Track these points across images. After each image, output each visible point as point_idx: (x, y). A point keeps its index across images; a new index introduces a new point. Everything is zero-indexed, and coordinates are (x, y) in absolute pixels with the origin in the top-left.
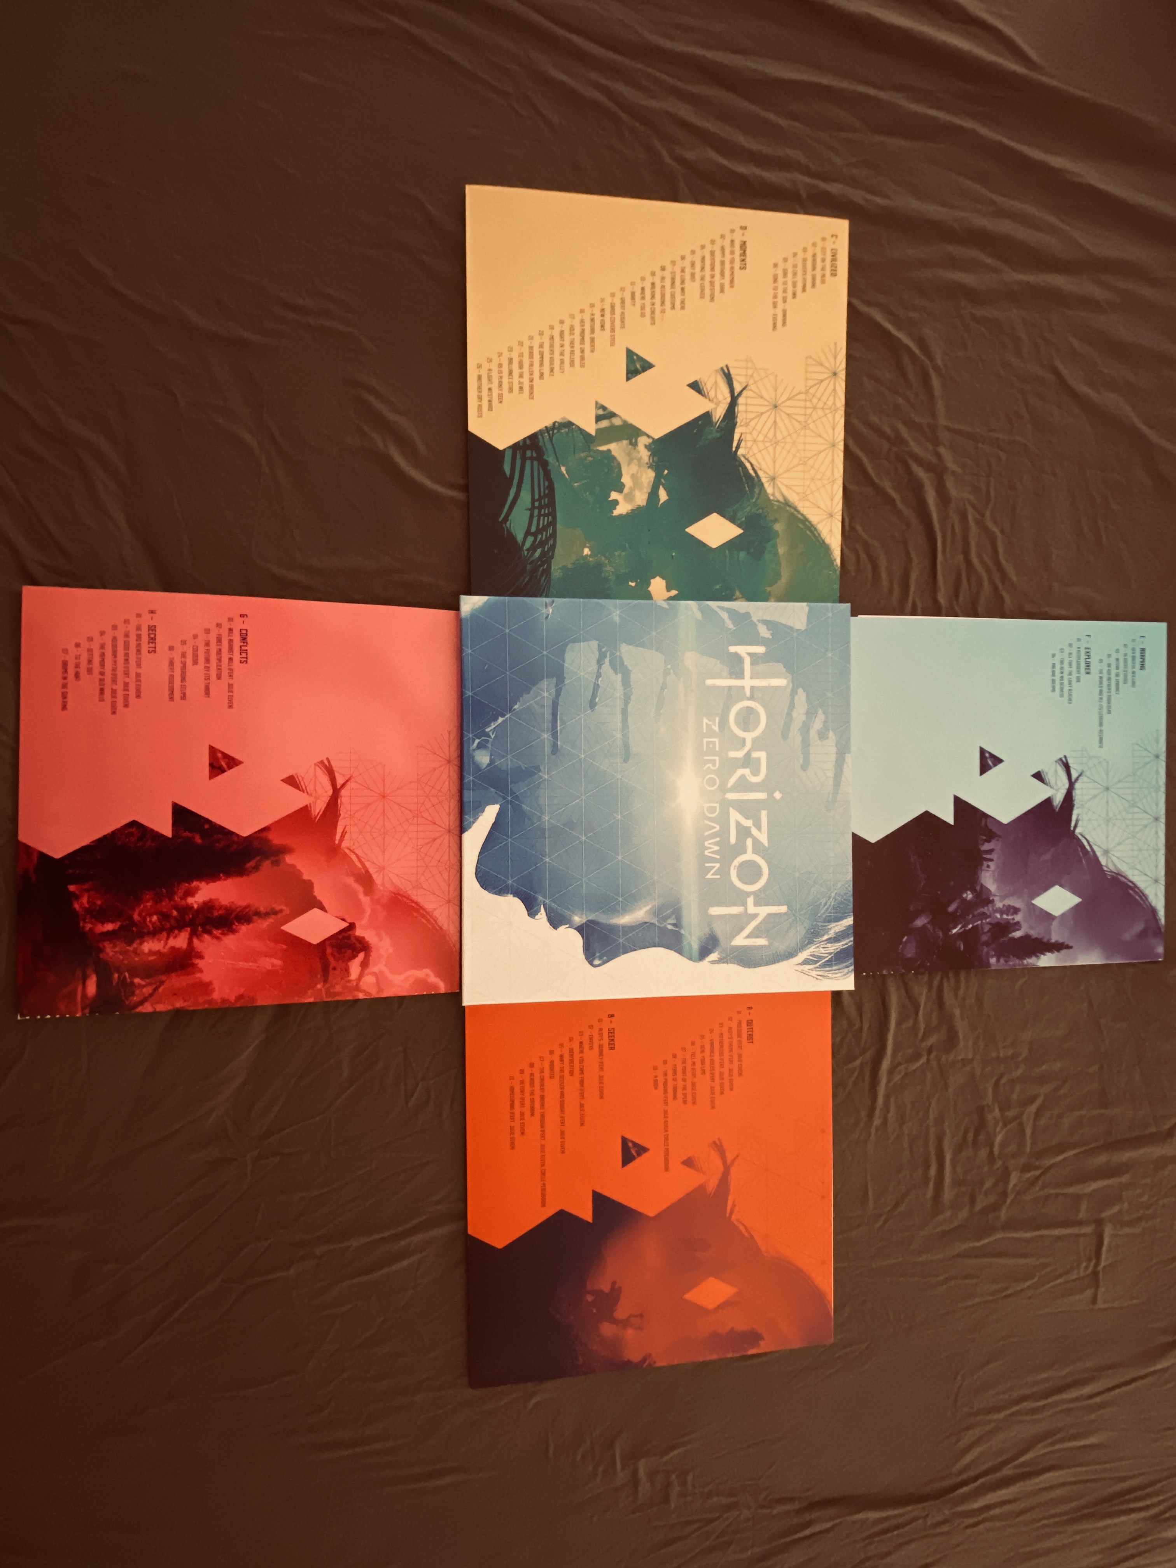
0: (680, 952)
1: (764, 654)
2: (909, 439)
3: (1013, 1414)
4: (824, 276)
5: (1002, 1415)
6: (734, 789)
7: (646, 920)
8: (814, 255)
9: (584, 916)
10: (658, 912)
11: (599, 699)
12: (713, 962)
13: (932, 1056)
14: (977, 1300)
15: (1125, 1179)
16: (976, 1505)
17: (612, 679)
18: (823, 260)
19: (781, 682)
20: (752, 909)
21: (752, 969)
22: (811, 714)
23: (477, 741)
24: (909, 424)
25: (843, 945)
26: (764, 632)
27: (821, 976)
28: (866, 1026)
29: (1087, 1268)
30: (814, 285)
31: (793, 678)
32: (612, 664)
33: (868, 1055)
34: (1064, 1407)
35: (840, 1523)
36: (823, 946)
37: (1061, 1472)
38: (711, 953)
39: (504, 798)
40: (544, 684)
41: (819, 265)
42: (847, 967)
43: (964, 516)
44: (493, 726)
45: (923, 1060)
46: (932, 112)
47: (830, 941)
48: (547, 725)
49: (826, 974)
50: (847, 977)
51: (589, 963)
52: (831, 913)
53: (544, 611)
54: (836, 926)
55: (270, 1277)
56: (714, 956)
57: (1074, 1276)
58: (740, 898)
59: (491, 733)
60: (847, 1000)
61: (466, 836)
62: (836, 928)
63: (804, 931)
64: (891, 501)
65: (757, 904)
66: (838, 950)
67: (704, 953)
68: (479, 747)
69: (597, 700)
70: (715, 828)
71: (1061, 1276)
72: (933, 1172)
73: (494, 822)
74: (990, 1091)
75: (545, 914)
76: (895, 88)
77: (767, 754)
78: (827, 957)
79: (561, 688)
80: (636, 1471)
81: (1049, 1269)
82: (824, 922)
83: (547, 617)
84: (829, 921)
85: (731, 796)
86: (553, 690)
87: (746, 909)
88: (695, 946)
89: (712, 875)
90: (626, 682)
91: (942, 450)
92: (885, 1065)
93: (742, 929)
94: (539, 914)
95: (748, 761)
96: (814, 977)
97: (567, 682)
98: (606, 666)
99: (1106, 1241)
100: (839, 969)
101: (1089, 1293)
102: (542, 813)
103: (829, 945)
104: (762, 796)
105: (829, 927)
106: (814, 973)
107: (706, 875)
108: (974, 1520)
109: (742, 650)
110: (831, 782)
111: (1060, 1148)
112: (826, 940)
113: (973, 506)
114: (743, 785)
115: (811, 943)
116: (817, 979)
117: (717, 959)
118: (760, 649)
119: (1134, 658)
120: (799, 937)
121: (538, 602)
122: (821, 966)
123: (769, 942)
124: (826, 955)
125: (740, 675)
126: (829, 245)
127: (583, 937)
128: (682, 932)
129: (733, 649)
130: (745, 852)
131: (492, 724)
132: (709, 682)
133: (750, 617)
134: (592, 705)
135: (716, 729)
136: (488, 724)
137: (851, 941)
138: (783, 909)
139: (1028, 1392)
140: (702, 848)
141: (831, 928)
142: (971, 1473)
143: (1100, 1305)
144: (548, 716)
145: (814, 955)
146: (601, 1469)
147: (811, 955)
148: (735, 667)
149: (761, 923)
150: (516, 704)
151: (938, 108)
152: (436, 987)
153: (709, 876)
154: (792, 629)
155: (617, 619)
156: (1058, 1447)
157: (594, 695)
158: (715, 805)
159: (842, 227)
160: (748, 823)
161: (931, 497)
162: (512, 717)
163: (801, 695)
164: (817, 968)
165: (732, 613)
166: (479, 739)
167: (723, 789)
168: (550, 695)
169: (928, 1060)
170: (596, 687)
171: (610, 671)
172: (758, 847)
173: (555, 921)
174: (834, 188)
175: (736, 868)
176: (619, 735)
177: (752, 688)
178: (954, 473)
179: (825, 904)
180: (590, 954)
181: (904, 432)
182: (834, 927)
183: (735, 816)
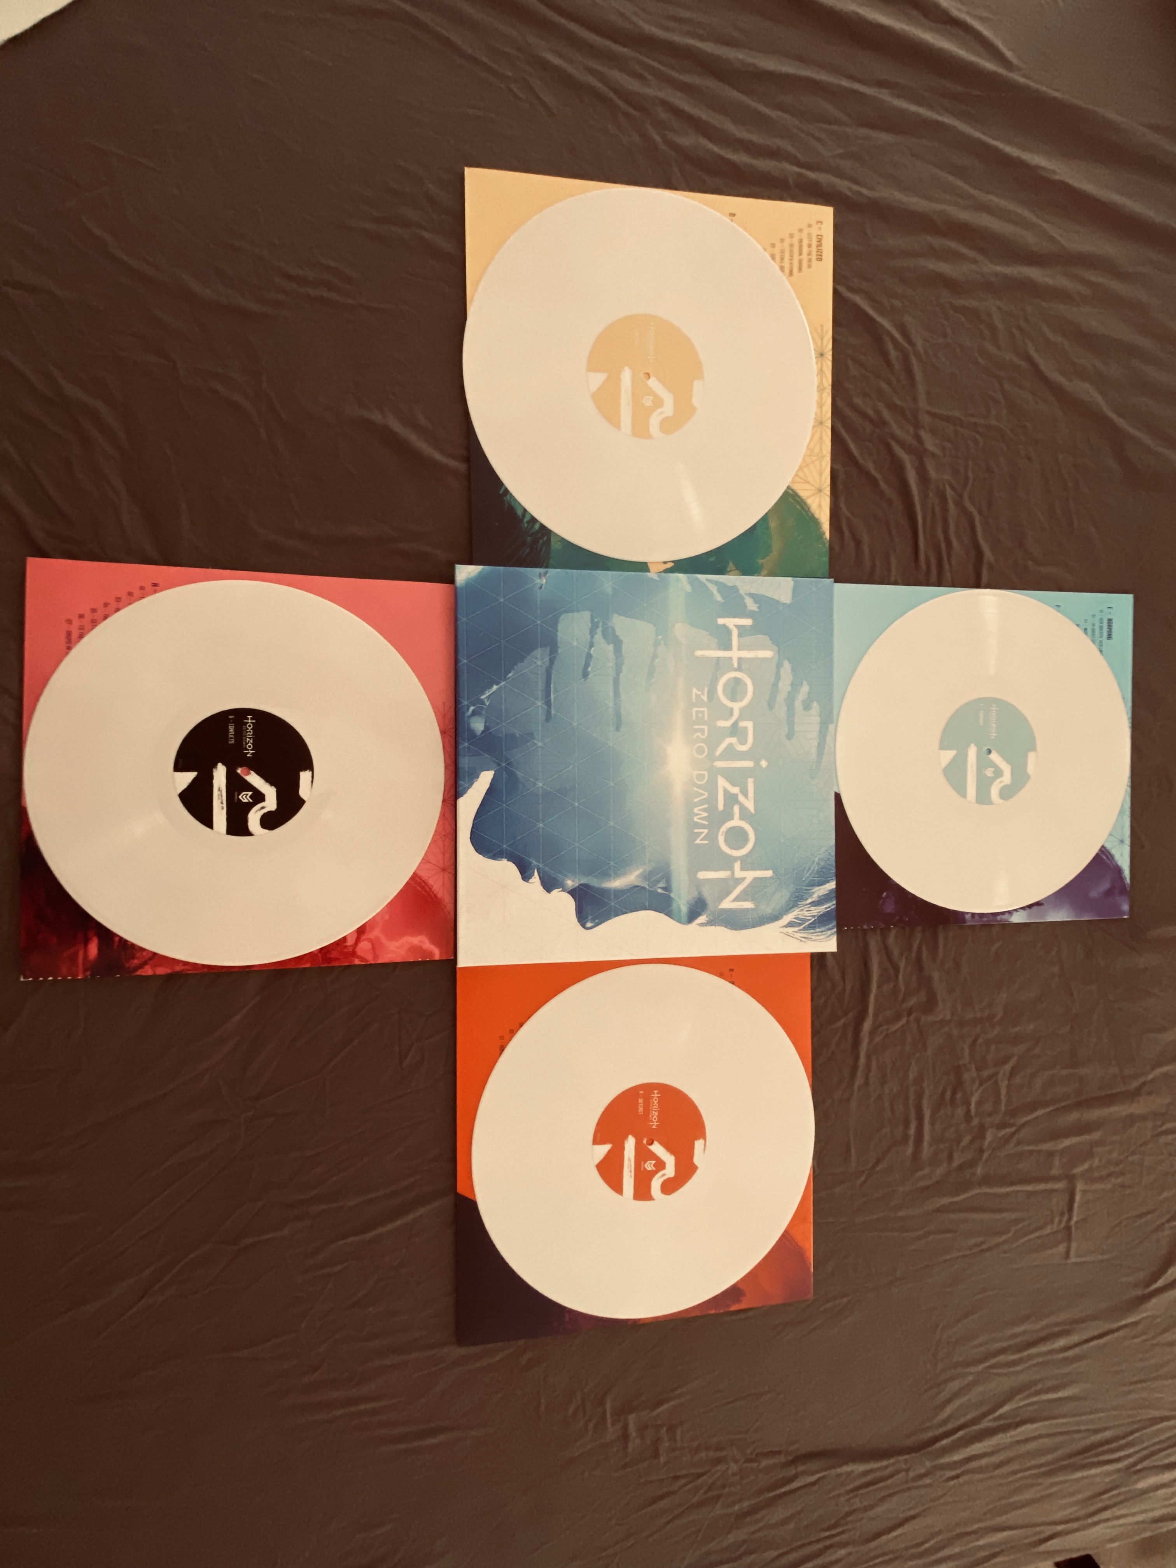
0: (669, 914)
1: (751, 626)
2: (892, 422)
3: (989, 1367)
4: (810, 260)
5: (981, 1367)
6: (722, 758)
7: (637, 884)
8: (801, 241)
9: (577, 880)
10: (647, 876)
11: (592, 669)
12: (702, 925)
13: (912, 1018)
14: (955, 1254)
15: (1096, 1135)
16: (957, 1457)
17: (603, 650)
18: (810, 246)
19: (767, 654)
20: (739, 874)
21: (738, 931)
22: (795, 686)
23: (472, 708)
24: (892, 407)
25: (826, 908)
26: (751, 606)
27: (805, 938)
28: (848, 988)
29: (1060, 1221)
30: (800, 269)
31: (779, 650)
32: (604, 635)
33: (851, 1015)
34: (1040, 1360)
35: (824, 1477)
36: (807, 909)
37: (1035, 1426)
38: (699, 916)
39: (499, 765)
40: (538, 653)
41: (805, 249)
42: (830, 929)
43: (943, 498)
44: (487, 694)
45: (904, 1021)
46: (913, 108)
47: (814, 904)
48: (540, 694)
49: (810, 936)
50: (830, 940)
51: (581, 925)
52: (815, 877)
53: (538, 581)
54: (819, 890)
55: (264, 1237)
56: (702, 919)
57: (1048, 1230)
58: (727, 863)
59: (486, 700)
60: (830, 962)
61: (461, 802)
62: (819, 891)
63: (788, 895)
64: (874, 482)
65: (743, 869)
66: (821, 913)
67: (692, 917)
68: (474, 713)
69: (590, 669)
70: (704, 795)
71: (1036, 1230)
72: (912, 1131)
73: (489, 788)
74: (967, 1052)
75: (538, 878)
76: (881, 84)
77: (754, 724)
78: (810, 920)
79: (555, 657)
80: (625, 1427)
81: (1026, 1223)
82: (809, 886)
83: (541, 588)
84: (814, 885)
85: (719, 764)
86: (547, 659)
87: (733, 873)
88: (684, 909)
89: (701, 840)
90: (618, 650)
91: (922, 433)
92: (867, 1025)
93: (728, 893)
94: (533, 877)
95: (735, 731)
96: (798, 939)
97: (560, 651)
98: (598, 636)
99: (1078, 1197)
100: (822, 932)
101: (1062, 1248)
102: (537, 780)
103: (812, 908)
104: (749, 764)
105: (812, 891)
106: (798, 935)
107: (695, 841)
108: (953, 1473)
109: (730, 622)
110: (814, 751)
111: (1033, 1106)
112: (810, 903)
113: (952, 488)
114: (731, 753)
115: (795, 905)
116: (801, 941)
117: (706, 922)
118: (748, 622)
119: (1101, 628)
120: (784, 901)
121: (533, 573)
122: (804, 929)
123: (755, 906)
124: (810, 918)
125: (728, 647)
126: (815, 231)
127: (575, 901)
128: (672, 895)
129: (721, 621)
130: (732, 818)
131: (487, 692)
132: (699, 653)
133: (738, 590)
134: (585, 675)
135: (705, 698)
136: (483, 693)
137: (834, 905)
138: (769, 873)
139: (1005, 1344)
140: (690, 814)
141: (815, 892)
142: (950, 1426)
143: (1073, 1260)
144: (541, 686)
145: (798, 918)
146: (591, 1426)
147: (795, 918)
148: (724, 640)
149: (748, 887)
150: (510, 673)
151: (919, 104)
152: (431, 954)
153: (698, 842)
154: (778, 602)
155: (609, 591)
156: (1035, 1399)
157: (587, 665)
158: (703, 772)
159: (825, 215)
160: (735, 790)
161: (912, 477)
162: (507, 685)
163: (787, 665)
164: (802, 930)
165: (721, 587)
166: (474, 706)
167: (711, 758)
168: (543, 663)
169: (908, 1022)
170: (589, 656)
171: (602, 640)
172: (745, 815)
173: (549, 885)
174: (823, 178)
175: (724, 833)
176: (611, 705)
177: (740, 659)
178: (933, 455)
179: (809, 869)
180: (582, 916)
181: (886, 414)
182: (817, 891)
183: (722, 783)
